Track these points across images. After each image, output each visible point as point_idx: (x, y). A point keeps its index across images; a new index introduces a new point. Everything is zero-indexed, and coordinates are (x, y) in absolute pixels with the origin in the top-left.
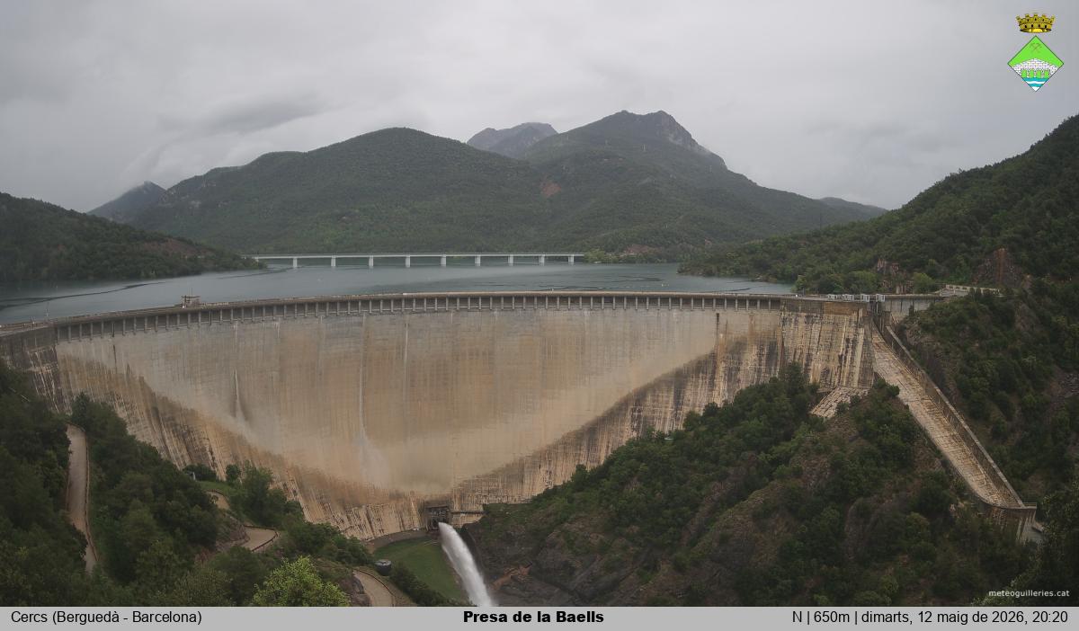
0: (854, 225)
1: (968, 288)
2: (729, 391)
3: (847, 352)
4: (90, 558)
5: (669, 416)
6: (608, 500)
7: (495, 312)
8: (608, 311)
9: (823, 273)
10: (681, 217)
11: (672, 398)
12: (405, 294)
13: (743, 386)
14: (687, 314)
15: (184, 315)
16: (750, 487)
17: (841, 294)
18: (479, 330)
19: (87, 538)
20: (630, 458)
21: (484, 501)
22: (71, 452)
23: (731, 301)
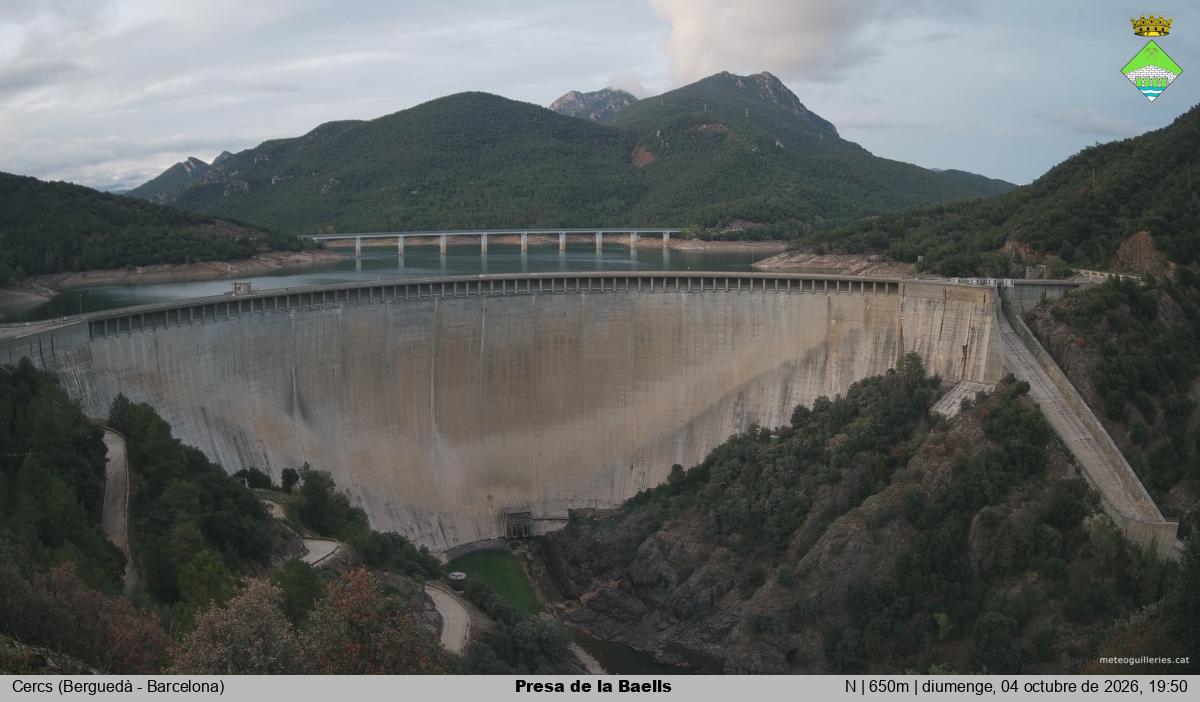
0: (980, 201)
1: (1106, 275)
2: (842, 384)
3: (972, 343)
4: (130, 578)
5: (775, 412)
6: (708, 505)
7: (583, 295)
8: (707, 295)
9: (945, 253)
10: (789, 189)
11: (778, 390)
12: (481, 276)
13: (858, 378)
14: (795, 297)
15: (234, 304)
16: (865, 493)
17: (967, 277)
18: (565, 314)
19: (126, 555)
20: (732, 457)
21: (570, 506)
22: (108, 460)
23: (844, 283)
